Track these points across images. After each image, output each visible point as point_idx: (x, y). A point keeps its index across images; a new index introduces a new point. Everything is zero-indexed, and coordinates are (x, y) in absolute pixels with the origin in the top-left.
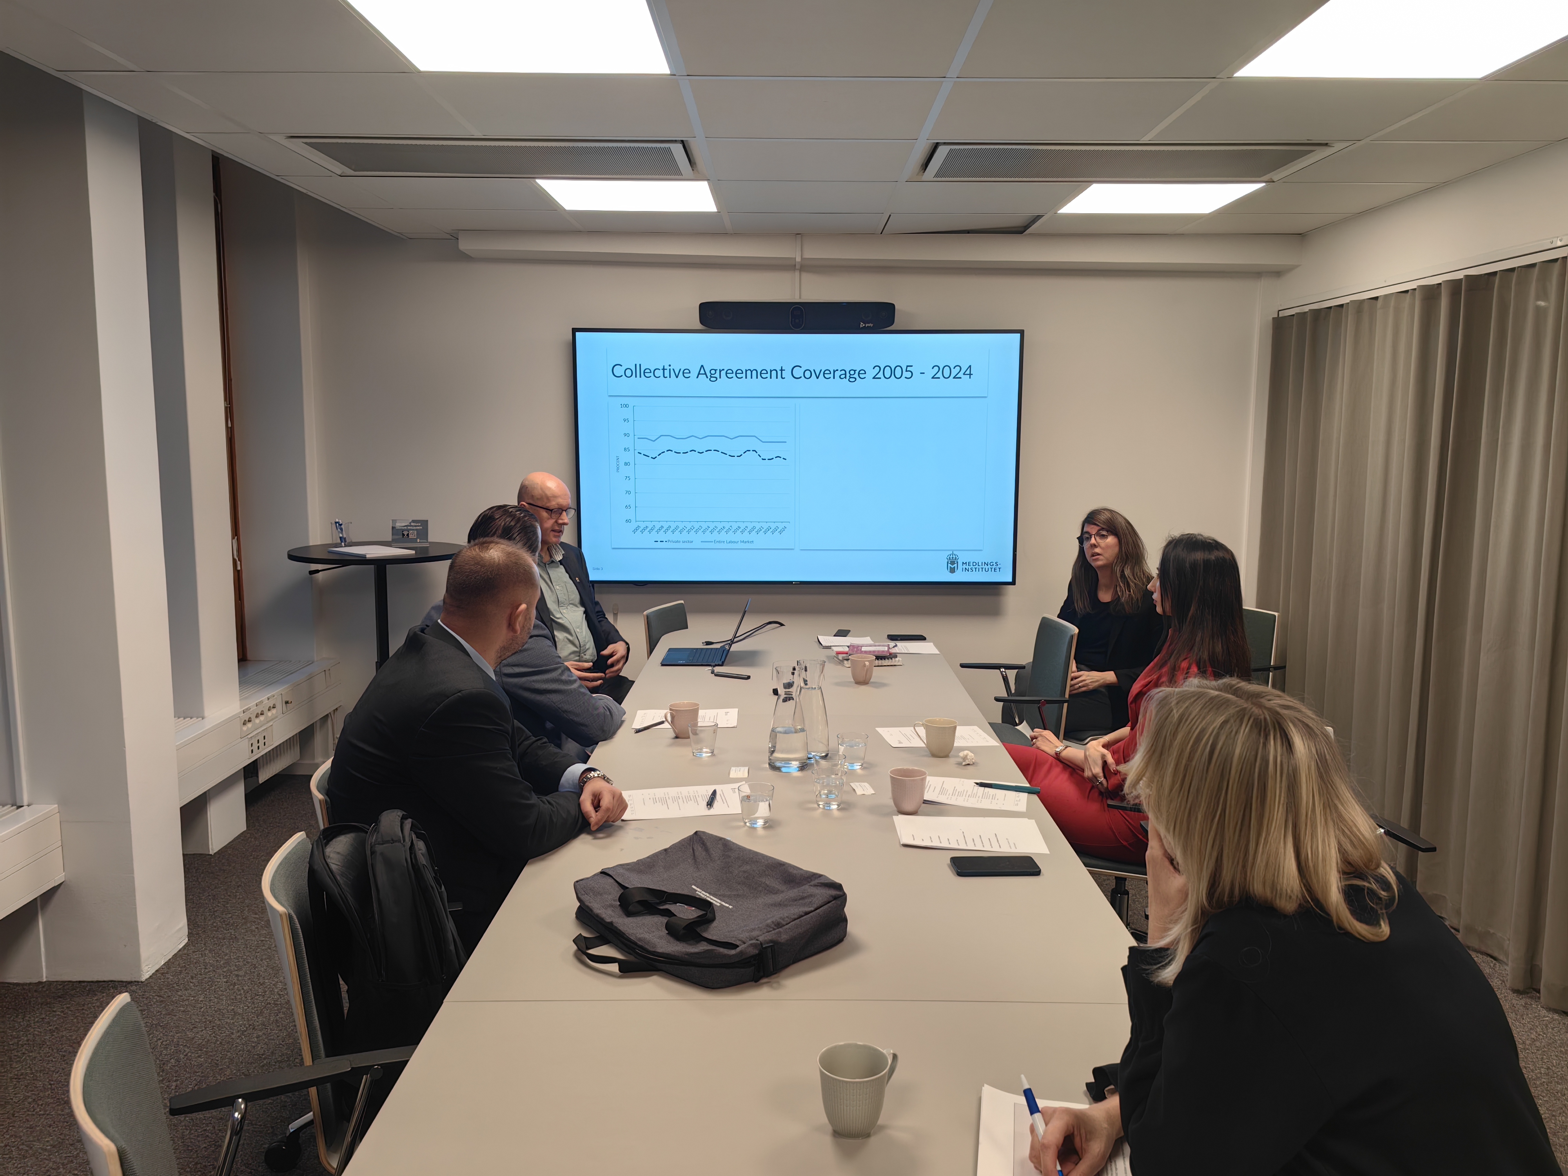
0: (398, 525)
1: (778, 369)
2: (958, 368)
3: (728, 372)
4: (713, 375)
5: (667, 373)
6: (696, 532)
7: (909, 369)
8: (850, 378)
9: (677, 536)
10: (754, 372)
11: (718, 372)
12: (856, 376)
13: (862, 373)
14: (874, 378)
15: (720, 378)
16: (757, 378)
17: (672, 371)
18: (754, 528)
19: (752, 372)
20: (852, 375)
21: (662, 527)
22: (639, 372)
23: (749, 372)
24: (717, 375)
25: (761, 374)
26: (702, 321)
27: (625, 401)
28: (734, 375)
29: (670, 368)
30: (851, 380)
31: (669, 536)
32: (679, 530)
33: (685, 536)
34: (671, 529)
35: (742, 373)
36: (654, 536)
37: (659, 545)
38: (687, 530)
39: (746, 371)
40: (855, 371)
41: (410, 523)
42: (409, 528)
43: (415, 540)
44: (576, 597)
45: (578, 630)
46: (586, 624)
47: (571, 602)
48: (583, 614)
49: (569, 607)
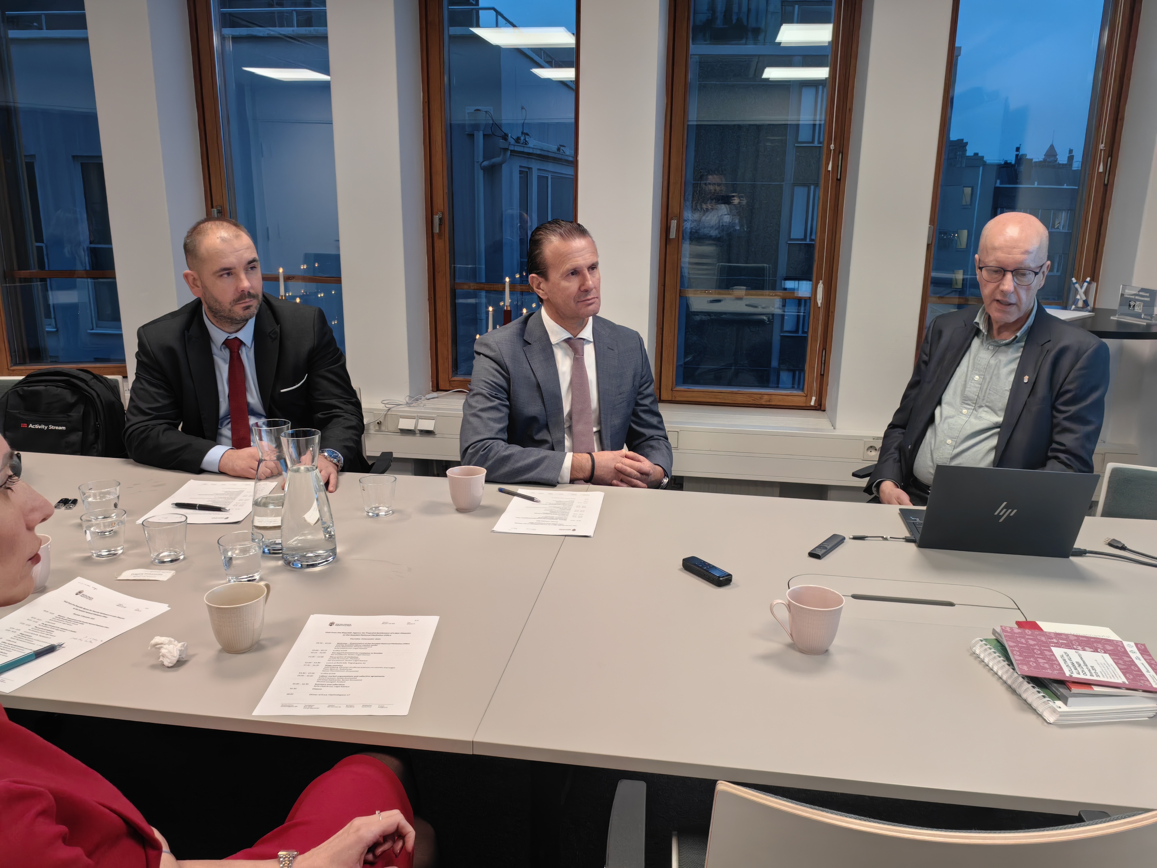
41: (1139, 292)
42: (1137, 297)
43: (1138, 316)
44: (1002, 399)
45: (949, 441)
46: (994, 442)
47: (987, 404)
48: (993, 425)
49: (981, 410)
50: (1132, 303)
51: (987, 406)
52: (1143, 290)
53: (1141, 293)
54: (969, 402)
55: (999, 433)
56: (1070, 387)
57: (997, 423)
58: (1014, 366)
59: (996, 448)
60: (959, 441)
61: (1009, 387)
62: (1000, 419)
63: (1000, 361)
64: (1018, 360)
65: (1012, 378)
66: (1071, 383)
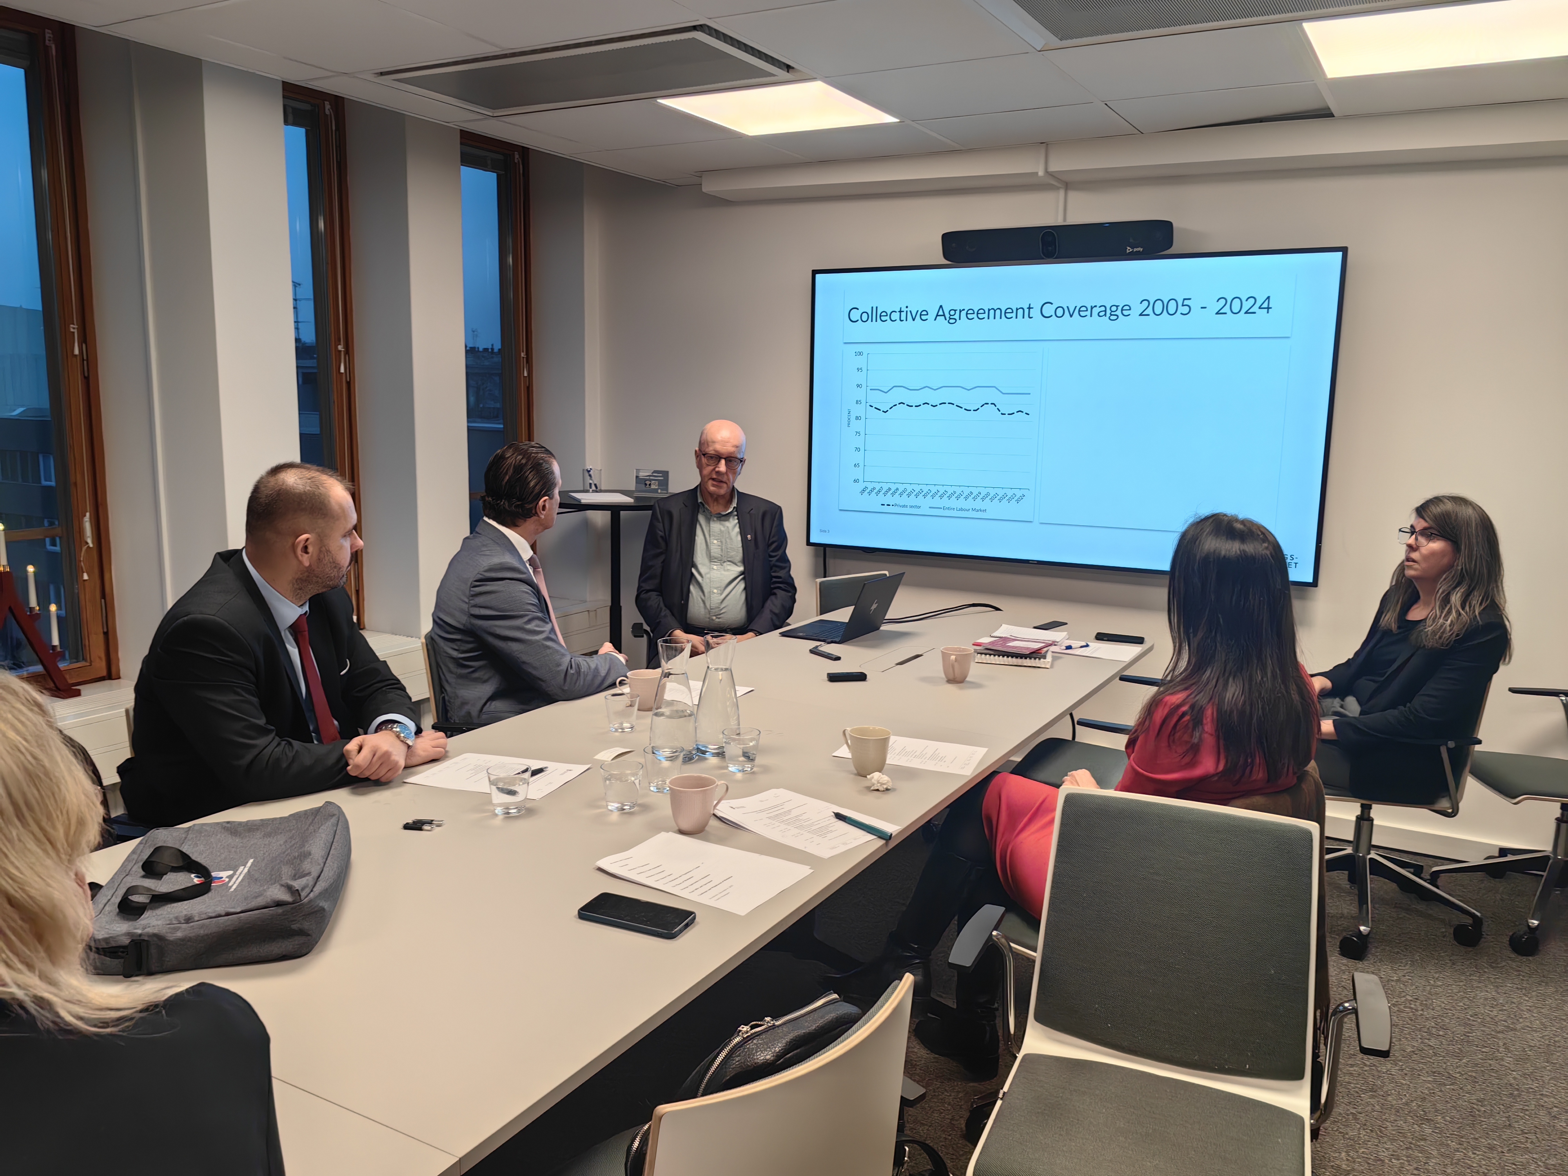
0: (642, 474)
1: (1026, 307)
2: (1252, 300)
3: (969, 312)
4: (951, 316)
5: (903, 315)
6: (925, 496)
7: (1186, 302)
8: (1111, 315)
9: (904, 500)
10: (998, 312)
11: (958, 312)
12: (1119, 313)
13: (1125, 309)
14: (1141, 315)
15: (960, 319)
16: (1001, 318)
17: (909, 313)
18: (988, 494)
19: (995, 311)
20: (1112, 313)
21: (890, 489)
22: (876, 315)
23: (992, 312)
24: (956, 316)
25: (1006, 313)
26: (946, 256)
27: (859, 348)
28: (975, 316)
29: (907, 309)
30: (1113, 318)
31: (896, 499)
32: (907, 493)
33: (912, 500)
34: (899, 492)
35: (985, 313)
36: (882, 499)
37: (886, 509)
38: (915, 493)
39: (989, 310)
40: (1117, 306)
41: (652, 473)
42: (651, 478)
43: (656, 491)
44: (738, 554)
45: (715, 591)
46: (742, 585)
47: (729, 559)
48: (739, 574)
49: (725, 564)
50: (648, 483)
51: (729, 561)
52: (655, 472)
53: (654, 474)
54: (715, 560)
55: (743, 579)
56: (774, 539)
57: (741, 571)
58: (737, 529)
59: (745, 589)
60: (722, 589)
61: (740, 545)
62: (741, 569)
63: (728, 527)
64: (738, 525)
65: (739, 538)
66: (773, 537)
